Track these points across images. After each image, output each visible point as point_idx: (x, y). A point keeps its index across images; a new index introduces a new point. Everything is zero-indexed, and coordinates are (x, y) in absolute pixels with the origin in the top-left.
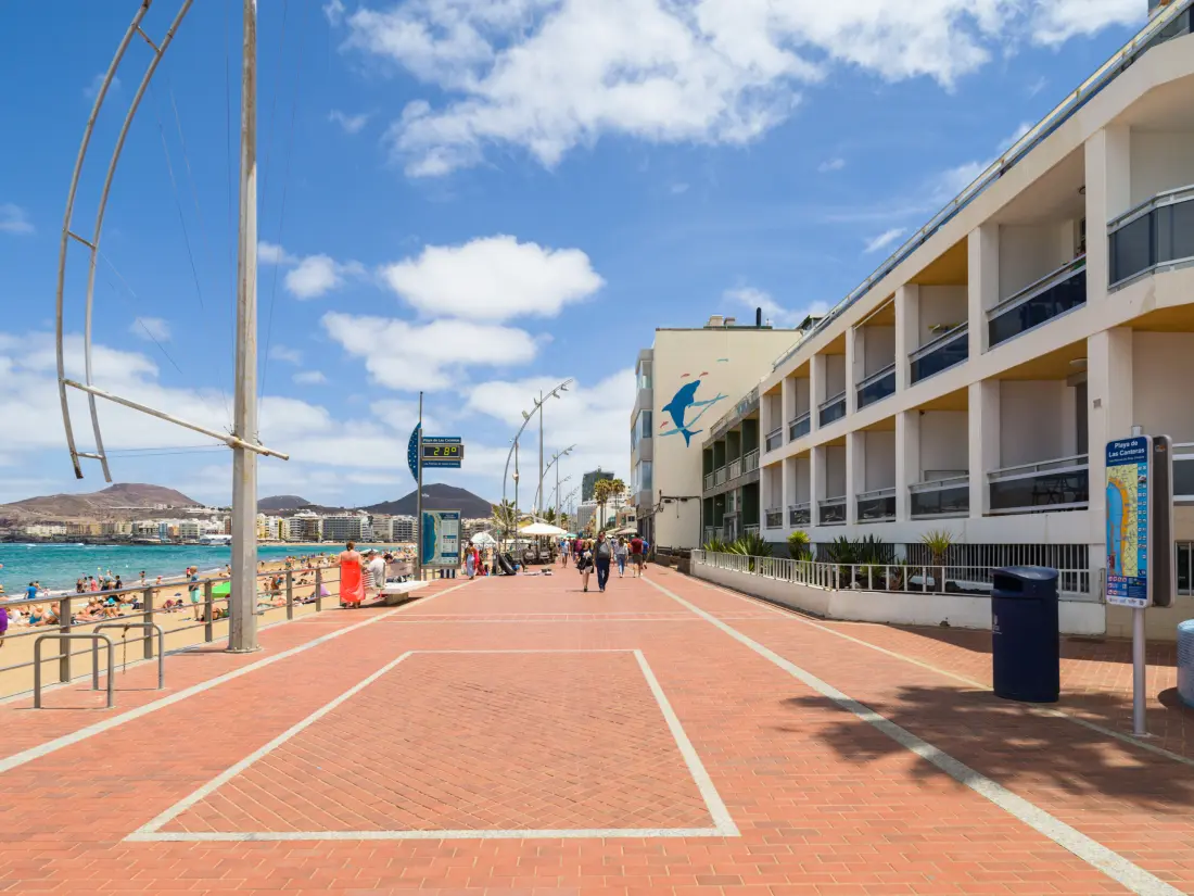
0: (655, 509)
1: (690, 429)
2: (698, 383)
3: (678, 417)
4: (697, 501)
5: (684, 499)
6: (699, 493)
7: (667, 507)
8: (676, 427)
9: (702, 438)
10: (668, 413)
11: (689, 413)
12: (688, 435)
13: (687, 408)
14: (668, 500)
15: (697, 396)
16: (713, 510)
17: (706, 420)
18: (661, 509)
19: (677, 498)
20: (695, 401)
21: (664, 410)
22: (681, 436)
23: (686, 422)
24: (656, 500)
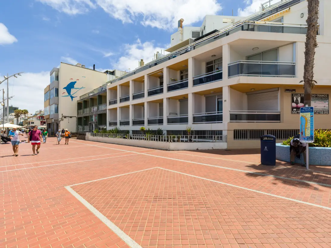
0: (60, 120)
1: (73, 96)
2: (75, 82)
3: (69, 92)
4: (75, 118)
5: (71, 117)
6: (76, 116)
7: (64, 119)
8: (67, 94)
9: (77, 99)
10: (65, 90)
11: (73, 91)
12: (72, 97)
13: (72, 89)
14: (65, 117)
15: (75, 86)
16: (82, 121)
17: (79, 94)
18: (62, 120)
19: (68, 117)
20: (75, 87)
21: (64, 88)
22: (70, 97)
23: (71, 93)
24: (60, 117)
